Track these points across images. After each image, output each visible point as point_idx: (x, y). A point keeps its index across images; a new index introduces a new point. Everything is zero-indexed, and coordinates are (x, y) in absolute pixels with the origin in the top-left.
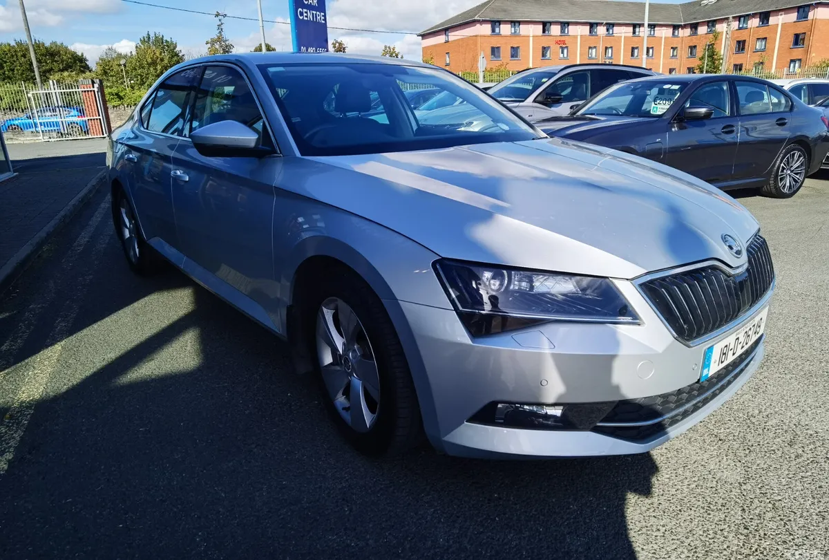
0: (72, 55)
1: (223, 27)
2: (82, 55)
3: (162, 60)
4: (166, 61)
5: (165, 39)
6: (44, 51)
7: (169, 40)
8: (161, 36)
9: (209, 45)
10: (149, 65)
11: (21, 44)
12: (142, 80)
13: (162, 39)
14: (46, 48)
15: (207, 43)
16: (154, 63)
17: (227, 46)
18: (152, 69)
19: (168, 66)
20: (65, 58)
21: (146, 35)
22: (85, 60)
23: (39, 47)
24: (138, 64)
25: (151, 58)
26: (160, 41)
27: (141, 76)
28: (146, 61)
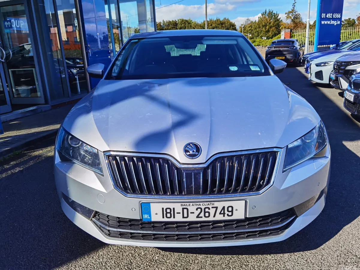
0: (230, 24)
1: (295, 4)
2: (234, 23)
3: (270, 23)
4: (272, 24)
5: (273, 12)
6: (219, 23)
7: (275, 13)
8: (272, 11)
9: (287, 15)
10: (263, 26)
11: (212, 20)
12: (258, 34)
13: (272, 12)
14: (220, 21)
15: (286, 14)
16: (265, 26)
17: (296, 15)
18: (264, 28)
19: (272, 26)
20: (227, 25)
21: (264, 11)
22: (235, 25)
23: (218, 21)
24: (258, 26)
25: (265, 23)
26: (271, 14)
27: (258, 32)
28: (262, 24)
